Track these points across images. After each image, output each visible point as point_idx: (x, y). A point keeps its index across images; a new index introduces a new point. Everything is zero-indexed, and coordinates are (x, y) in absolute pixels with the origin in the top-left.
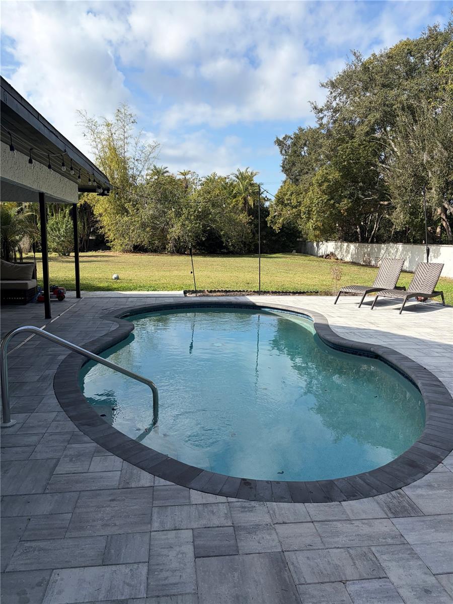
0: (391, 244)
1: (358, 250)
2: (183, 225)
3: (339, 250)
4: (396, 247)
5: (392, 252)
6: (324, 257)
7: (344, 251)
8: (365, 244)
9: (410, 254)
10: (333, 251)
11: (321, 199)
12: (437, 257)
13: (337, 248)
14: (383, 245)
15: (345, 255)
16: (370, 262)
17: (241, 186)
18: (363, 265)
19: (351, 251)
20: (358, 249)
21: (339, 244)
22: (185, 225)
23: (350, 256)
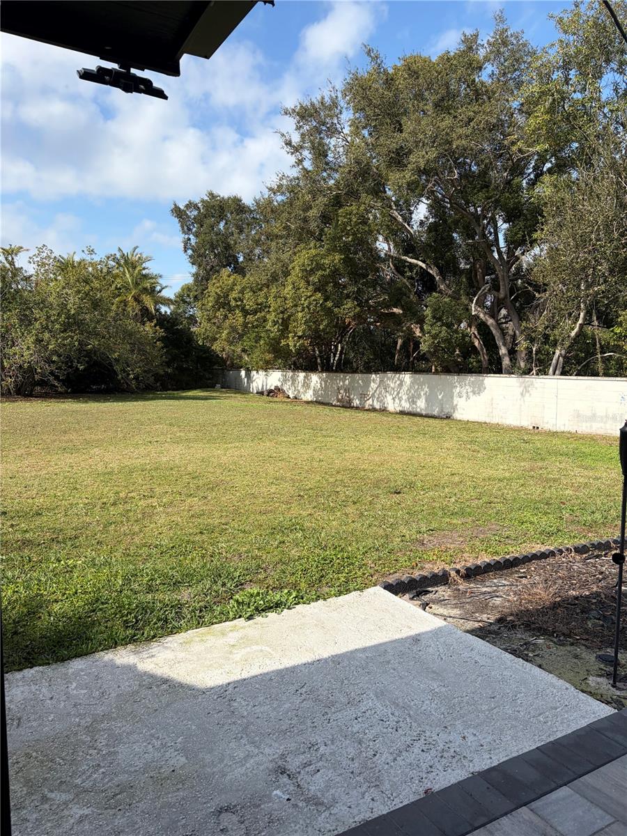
0: (390, 374)
1: (325, 384)
2: (39, 341)
3: (290, 383)
4: (398, 379)
5: (392, 385)
6: (266, 393)
7: (300, 385)
8: (338, 374)
9: (426, 389)
10: (279, 384)
11: (313, 298)
12: (479, 393)
13: (285, 381)
14: (374, 376)
15: (302, 390)
16: (350, 401)
17: (128, 276)
18: (335, 406)
19: (312, 385)
20: (326, 382)
21: (290, 374)
22: (42, 341)
23: (311, 392)
